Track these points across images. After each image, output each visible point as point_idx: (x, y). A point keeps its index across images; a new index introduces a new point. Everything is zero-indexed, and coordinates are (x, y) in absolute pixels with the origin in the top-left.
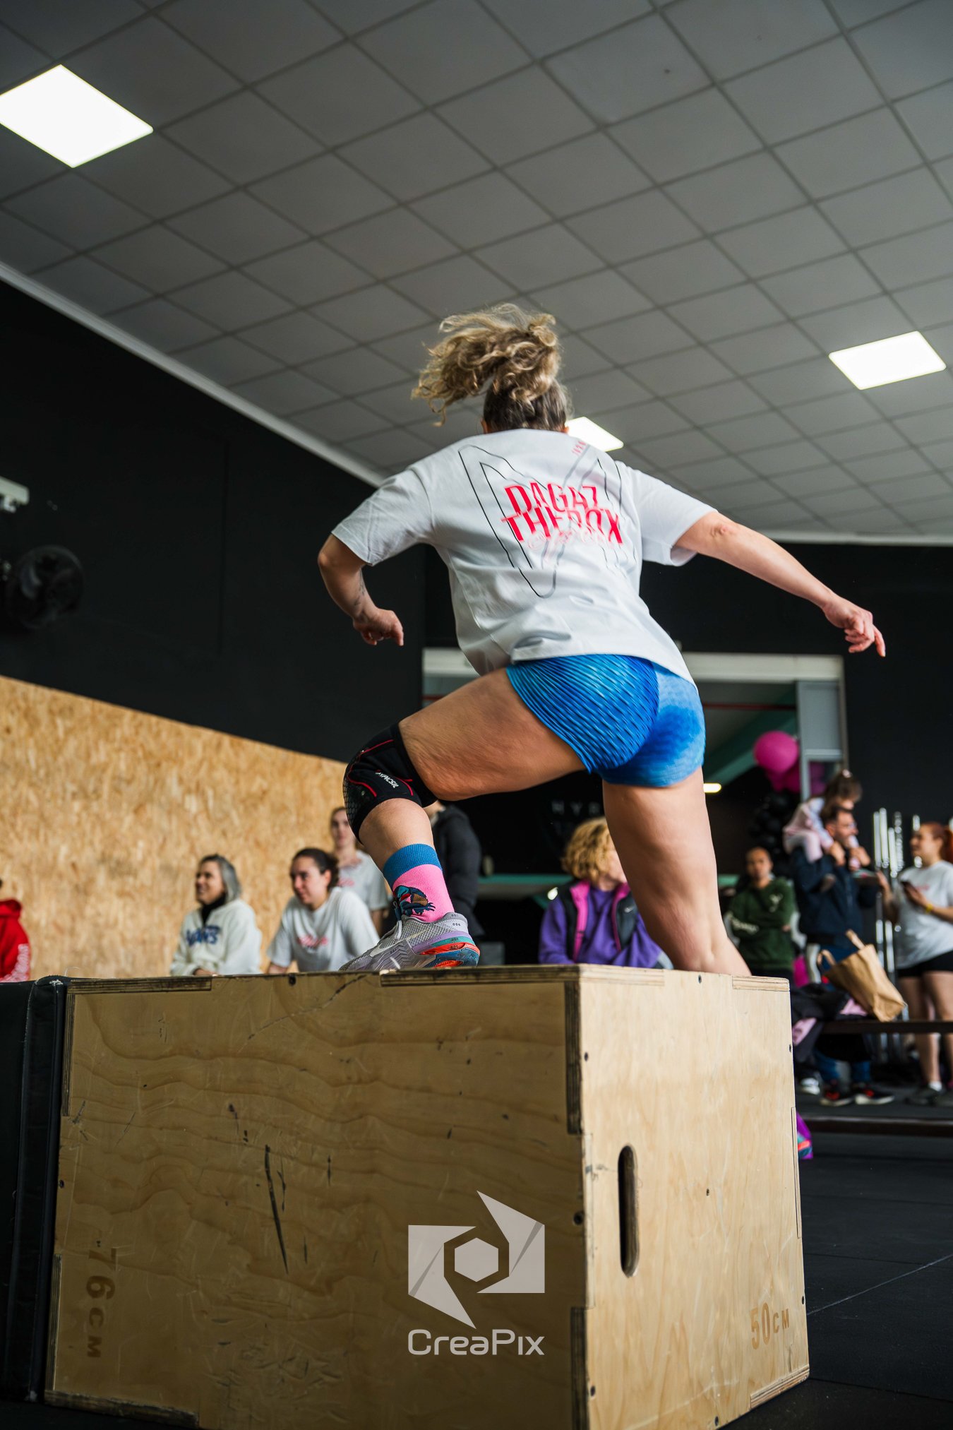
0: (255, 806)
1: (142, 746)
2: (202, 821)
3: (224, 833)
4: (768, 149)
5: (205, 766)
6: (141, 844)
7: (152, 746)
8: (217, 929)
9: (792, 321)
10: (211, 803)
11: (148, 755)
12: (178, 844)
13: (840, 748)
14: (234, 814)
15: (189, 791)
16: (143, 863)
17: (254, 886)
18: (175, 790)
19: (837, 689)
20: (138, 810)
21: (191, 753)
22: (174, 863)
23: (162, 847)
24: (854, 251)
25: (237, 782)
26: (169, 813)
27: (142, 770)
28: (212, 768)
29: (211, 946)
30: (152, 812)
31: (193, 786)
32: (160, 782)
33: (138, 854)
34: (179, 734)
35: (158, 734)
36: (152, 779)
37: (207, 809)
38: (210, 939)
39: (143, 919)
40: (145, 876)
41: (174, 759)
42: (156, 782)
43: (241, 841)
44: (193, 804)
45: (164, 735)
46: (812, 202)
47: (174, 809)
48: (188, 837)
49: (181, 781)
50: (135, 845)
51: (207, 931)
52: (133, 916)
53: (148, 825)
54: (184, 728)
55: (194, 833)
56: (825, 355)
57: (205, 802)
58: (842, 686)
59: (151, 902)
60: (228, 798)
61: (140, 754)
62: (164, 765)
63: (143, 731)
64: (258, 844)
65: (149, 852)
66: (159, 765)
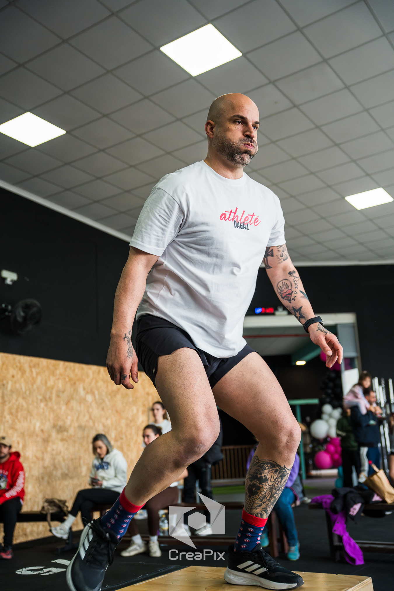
0: (115, 396)
1: (68, 376)
2: (94, 405)
3: (103, 409)
4: (318, 127)
5: (94, 381)
6: (69, 418)
7: (72, 375)
8: (108, 464)
9: (329, 186)
10: (97, 397)
11: (70, 380)
12: (84, 416)
13: (356, 351)
14: (107, 400)
15: (87, 393)
16: (70, 426)
17: (116, 429)
18: (82, 393)
19: (354, 327)
20: (67, 403)
21: (88, 376)
22: (83, 424)
23: (78, 418)
24: (354, 161)
25: (107, 386)
26: (80, 403)
27: (68, 385)
28: (97, 382)
29: (107, 471)
30: (73, 404)
31: (89, 390)
32: (76, 390)
33: (68, 422)
34: (83, 369)
35: (74, 371)
36: (72, 389)
37: (95, 399)
38: (105, 467)
39: (71, 449)
40: (71, 431)
41: (81, 380)
42: (74, 390)
43: (110, 411)
44: (89, 398)
45: (76, 370)
46: (337, 145)
47: (82, 401)
48: (88, 412)
49: (84, 389)
50: (67, 418)
51: (104, 464)
52: (67, 449)
53: (72, 409)
54: (84, 366)
55: (91, 410)
56: (343, 198)
57: (95, 396)
58: (356, 325)
59: (75, 442)
60: (104, 394)
61: (67, 379)
62: (77, 383)
63: (68, 370)
64: (117, 412)
65: (72, 421)
66: (75, 383)
